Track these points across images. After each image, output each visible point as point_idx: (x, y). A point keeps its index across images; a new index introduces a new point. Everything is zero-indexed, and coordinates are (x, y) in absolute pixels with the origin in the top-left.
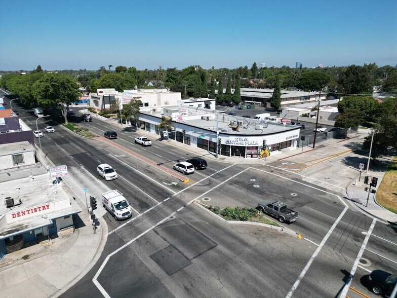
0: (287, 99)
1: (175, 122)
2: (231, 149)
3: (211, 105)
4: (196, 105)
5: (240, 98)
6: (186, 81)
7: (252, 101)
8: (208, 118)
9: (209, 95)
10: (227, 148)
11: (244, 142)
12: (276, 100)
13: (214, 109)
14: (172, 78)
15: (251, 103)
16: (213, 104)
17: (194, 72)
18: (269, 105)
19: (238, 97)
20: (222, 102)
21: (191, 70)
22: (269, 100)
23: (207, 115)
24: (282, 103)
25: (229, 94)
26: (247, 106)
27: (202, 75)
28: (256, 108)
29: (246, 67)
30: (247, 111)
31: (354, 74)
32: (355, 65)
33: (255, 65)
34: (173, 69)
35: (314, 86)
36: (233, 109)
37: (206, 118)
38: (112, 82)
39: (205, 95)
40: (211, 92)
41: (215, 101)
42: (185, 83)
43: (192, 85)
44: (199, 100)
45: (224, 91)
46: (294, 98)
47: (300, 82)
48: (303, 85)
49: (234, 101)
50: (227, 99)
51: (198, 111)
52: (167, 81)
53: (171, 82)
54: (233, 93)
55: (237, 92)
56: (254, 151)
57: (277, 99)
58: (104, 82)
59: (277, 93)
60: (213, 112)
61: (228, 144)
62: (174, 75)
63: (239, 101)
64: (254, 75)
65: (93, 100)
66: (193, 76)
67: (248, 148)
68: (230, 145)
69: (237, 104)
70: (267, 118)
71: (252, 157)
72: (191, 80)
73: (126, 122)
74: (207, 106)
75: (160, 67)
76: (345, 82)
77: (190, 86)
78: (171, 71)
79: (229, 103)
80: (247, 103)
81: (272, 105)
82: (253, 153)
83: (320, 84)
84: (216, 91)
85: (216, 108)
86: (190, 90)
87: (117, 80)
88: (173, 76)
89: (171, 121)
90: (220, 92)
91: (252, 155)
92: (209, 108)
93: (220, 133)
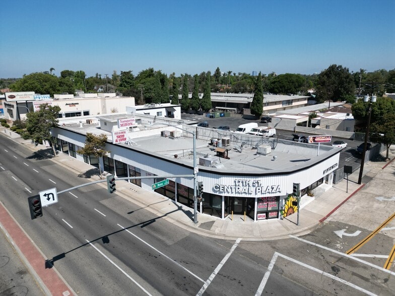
0: (268, 104)
1: (112, 143)
2: (223, 203)
3: (175, 113)
4: (153, 113)
5: (211, 103)
6: (143, 85)
7: (224, 107)
8: (172, 133)
9: (171, 101)
10: (214, 200)
11: (252, 189)
12: (258, 105)
13: (179, 118)
14: (126, 82)
15: (224, 110)
16: (177, 112)
17: (153, 75)
18: (247, 112)
19: (208, 102)
20: (188, 109)
21: (149, 73)
22: (247, 105)
23: (171, 129)
24: (265, 108)
25: (196, 99)
26: (221, 114)
27: (162, 79)
28: (231, 115)
29: (209, 73)
30: (221, 120)
31: (336, 75)
32: (336, 65)
33: (218, 70)
34: (127, 73)
35: (290, 89)
36: (203, 117)
37: (169, 134)
38: (36, 84)
39: (166, 100)
40: (173, 97)
41: (180, 108)
42: (141, 87)
43: (150, 89)
44: (157, 105)
45: (190, 96)
46: (276, 103)
47: (273, 85)
48: (277, 88)
49: (203, 108)
50: (194, 105)
51: (157, 121)
52: (121, 85)
53: (125, 87)
54: (201, 98)
55: (207, 96)
56: (271, 206)
57: (259, 103)
58: (26, 84)
59: (259, 96)
60: (179, 123)
61: (217, 194)
62: (129, 78)
63: (209, 107)
64: (218, 81)
65: (6, 109)
66: (151, 78)
67: (260, 200)
68: (223, 195)
69: (207, 111)
70: (255, 130)
71: (267, 218)
72: (149, 83)
73: (43, 141)
74: (170, 114)
75: (115, 72)
76: (327, 84)
77: (148, 90)
78: (127, 75)
79: (196, 110)
80: (219, 109)
81: (252, 112)
82: (270, 209)
83: (295, 88)
84: (180, 96)
85: (182, 117)
86: (148, 95)
87: (46, 82)
88: (128, 80)
89: (104, 142)
90: (185, 97)
91: (267, 213)
92: (173, 116)
93: (200, 170)
